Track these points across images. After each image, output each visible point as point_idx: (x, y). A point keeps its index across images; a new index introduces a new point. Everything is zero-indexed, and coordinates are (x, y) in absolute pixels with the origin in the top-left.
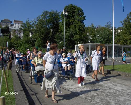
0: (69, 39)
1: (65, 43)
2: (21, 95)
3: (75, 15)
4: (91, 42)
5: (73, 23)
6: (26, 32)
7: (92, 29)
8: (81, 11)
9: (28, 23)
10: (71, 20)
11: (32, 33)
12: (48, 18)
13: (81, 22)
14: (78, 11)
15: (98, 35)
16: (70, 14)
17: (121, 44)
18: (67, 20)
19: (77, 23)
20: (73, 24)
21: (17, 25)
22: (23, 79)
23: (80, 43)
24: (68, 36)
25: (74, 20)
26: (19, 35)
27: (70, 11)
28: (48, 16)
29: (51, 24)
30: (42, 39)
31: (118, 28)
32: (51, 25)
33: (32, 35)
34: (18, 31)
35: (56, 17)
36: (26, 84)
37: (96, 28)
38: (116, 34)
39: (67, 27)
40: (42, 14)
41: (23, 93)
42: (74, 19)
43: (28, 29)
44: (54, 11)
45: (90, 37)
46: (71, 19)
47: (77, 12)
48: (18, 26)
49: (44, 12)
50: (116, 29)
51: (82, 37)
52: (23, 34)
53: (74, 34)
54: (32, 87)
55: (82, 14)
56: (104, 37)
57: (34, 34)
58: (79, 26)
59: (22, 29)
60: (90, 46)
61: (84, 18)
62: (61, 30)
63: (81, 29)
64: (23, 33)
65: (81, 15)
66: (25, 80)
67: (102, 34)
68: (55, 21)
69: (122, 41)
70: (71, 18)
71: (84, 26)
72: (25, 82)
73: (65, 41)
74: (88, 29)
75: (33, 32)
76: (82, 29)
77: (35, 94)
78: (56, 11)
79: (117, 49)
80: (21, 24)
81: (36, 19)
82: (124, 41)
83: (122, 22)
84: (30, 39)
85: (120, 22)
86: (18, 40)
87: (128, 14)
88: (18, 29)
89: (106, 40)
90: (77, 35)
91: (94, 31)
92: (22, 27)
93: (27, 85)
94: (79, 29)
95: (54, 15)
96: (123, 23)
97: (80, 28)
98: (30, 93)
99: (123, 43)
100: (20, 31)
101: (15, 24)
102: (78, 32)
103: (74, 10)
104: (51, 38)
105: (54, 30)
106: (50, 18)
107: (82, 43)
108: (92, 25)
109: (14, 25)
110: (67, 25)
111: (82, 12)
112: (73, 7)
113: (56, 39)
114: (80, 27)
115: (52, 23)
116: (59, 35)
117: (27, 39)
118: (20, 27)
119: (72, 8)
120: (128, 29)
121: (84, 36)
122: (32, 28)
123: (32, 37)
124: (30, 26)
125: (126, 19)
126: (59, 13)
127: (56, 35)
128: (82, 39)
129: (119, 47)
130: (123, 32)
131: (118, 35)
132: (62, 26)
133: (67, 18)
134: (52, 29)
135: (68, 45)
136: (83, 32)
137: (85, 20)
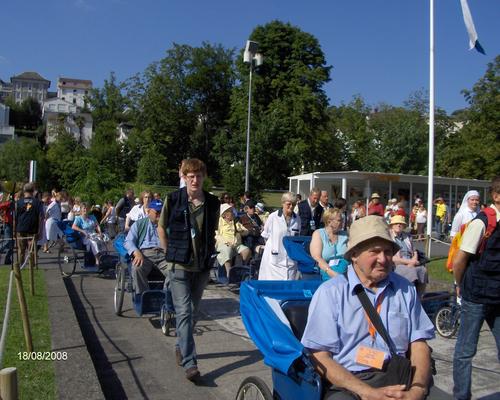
0: (265, 154)
1: (250, 170)
2: (77, 362)
3: (293, 61)
4: (353, 165)
5: (282, 92)
6: (105, 123)
7: (354, 117)
8: (314, 48)
9: (111, 89)
10: (274, 83)
11: (127, 127)
12: (186, 72)
13: (315, 90)
14: (304, 47)
15: (378, 139)
16: (273, 58)
17: (461, 176)
18: (262, 81)
19: (297, 92)
20: (281, 96)
21: (69, 96)
22: (86, 305)
23: (308, 170)
24: (262, 142)
25: (285, 82)
26: (76, 135)
27: (272, 48)
28: (188, 62)
29: (200, 95)
30: (162, 151)
31: (455, 114)
32: (198, 100)
33: (126, 133)
34: (74, 119)
35: (217, 67)
36: (97, 321)
37: (373, 112)
38: (448, 136)
39: (261, 107)
40: (167, 55)
41: (85, 355)
42: (288, 78)
43: (114, 111)
44: (212, 46)
45: (349, 146)
46: (276, 78)
47: (298, 50)
48: (75, 101)
49: (172, 47)
50: (448, 118)
51: (317, 146)
52: (93, 130)
53: (286, 132)
54: (119, 336)
55: (318, 59)
56: (398, 148)
57: (134, 131)
58: (306, 103)
59: (90, 113)
60: (344, 181)
61: (326, 74)
62: (238, 117)
63: (314, 116)
64: (94, 128)
65: (315, 60)
66: (93, 308)
67: (390, 137)
68: (216, 85)
69: (467, 164)
70: (277, 73)
71: (326, 103)
72: (94, 314)
73: (250, 160)
74: (341, 118)
75: (129, 123)
76: (318, 116)
77: (129, 360)
78: (220, 45)
80: (86, 92)
81: (141, 76)
82: (476, 163)
83: (468, 94)
84: (119, 149)
85: (462, 92)
86: (74, 153)
87: (492, 62)
88: (74, 110)
89: (405, 158)
90: (296, 137)
91: (363, 122)
92: (89, 105)
93: (99, 325)
94: (306, 116)
95: (210, 60)
96: (472, 95)
97: (308, 111)
98: (111, 355)
99: (471, 170)
100: (83, 119)
101: (64, 92)
102: (300, 127)
103: (286, 44)
104: (199, 146)
105: (210, 118)
106: (195, 70)
107: (318, 169)
108: (354, 102)
109: (60, 94)
110: (260, 99)
111: (320, 50)
112: (283, 30)
113: (215, 151)
114: (310, 106)
115: (205, 91)
116: (229, 136)
117: (105, 149)
118: (80, 103)
119: (281, 37)
120: (491, 119)
121: (324, 141)
122: (127, 109)
123: (127, 144)
124: (117, 103)
125: (482, 81)
126: (232, 53)
127: (219, 139)
128: (316, 153)
129: (454, 187)
130: (474, 129)
131: (455, 141)
132: (240, 101)
133: (260, 73)
134: (204, 113)
135: (263, 177)
136: (321, 127)
137: (330, 80)
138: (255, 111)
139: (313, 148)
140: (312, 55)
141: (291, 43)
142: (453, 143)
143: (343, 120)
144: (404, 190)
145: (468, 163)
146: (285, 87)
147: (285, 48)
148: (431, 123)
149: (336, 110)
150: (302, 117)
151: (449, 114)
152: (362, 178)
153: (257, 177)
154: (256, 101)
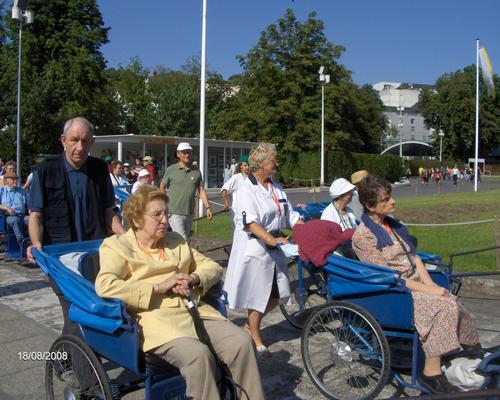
1: (21, 134)
3: (68, 20)
4: (131, 128)
5: (58, 53)
7: (132, 80)
8: (91, 8)
10: (49, 43)
13: (93, 52)
14: (81, 7)
15: (156, 102)
16: (47, 16)
17: (236, 139)
18: (35, 40)
19: (74, 53)
20: (56, 56)
24: (36, 106)
25: (61, 42)
27: (46, 5)
31: (231, 78)
37: (151, 75)
38: (224, 99)
39: (35, 68)
42: (64, 38)
45: (128, 110)
46: (50, 37)
47: (74, 10)
50: (225, 82)
51: (95, 109)
53: (62, 95)
55: (96, 19)
56: (174, 111)
58: (83, 65)
60: (120, 144)
61: (103, 36)
62: (9, 78)
63: (91, 79)
65: (92, 21)
70: (52, 32)
71: (103, 66)
73: (23, 125)
76: (96, 80)
79: (222, 157)
82: (249, 126)
83: (243, 59)
85: (237, 58)
90: (72, 100)
91: (142, 85)
94: (83, 79)
96: (246, 60)
97: (85, 73)
99: (245, 133)
102: (77, 90)
103: (63, 2)
108: (132, 64)
110: (34, 60)
111: (97, 10)
114: (87, 68)
120: (263, 84)
121: (101, 104)
125: (256, 48)
128: (93, 116)
129: (228, 149)
131: (231, 104)
132: (11, 61)
133: (32, 32)
135: (36, 142)
137: (108, 41)
138: (28, 72)
140: (92, 17)
141: (67, 2)
142: (229, 106)
143: (120, 83)
145: (242, 126)
146: (60, 47)
147: (61, 6)
149: (115, 72)
150: (79, 79)
151: (226, 79)
152: (138, 141)
153: (31, 142)
154: (29, 60)
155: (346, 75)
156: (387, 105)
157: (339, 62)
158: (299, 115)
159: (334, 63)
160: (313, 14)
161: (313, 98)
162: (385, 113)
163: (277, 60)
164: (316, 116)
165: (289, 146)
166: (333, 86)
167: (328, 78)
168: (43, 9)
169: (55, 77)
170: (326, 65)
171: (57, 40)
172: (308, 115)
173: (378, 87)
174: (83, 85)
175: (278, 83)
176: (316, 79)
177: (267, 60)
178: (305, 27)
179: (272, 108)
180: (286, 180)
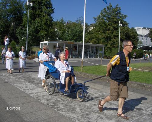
1: (28, 40)
3: (42, 6)
4: (60, 39)
5: (39, 16)
7: (61, 24)
8: (49, 2)
10: (37, 13)
12: (8, 8)
13: (49, 16)
14: (46, 2)
15: (68, 31)
16: (37, 5)
17: (92, 43)
18: (33, 12)
19: (44, 16)
20: (38, 17)
23: (46, 40)
24: (32, 31)
28: (9, 4)
31: (91, 25)
32: (12, 17)
35: (18, 7)
37: (66, 23)
38: (88, 31)
39: (32, 20)
42: (41, 12)
45: (59, 33)
46: (37, 11)
47: (44, 3)
51: (49, 33)
53: (40, 28)
55: (51, 6)
56: (74, 34)
58: (46, 19)
60: (57, 44)
61: (53, 11)
62: (25, 23)
63: (48, 24)
67: (72, 30)
68: (18, 12)
69: (94, 40)
71: (52, 20)
73: (28, 37)
74: (56, 25)
76: (50, 24)
79: (88, 48)
82: (97, 39)
89: (76, 37)
90: (43, 30)
91: (63, 26)
95: (16, 4)
96: (96, 19)
97: (47, 22)
102: (44, 27)
103: (41, 1)
104: (12, 32)
106: (11, 7)
107: (49, 40)
108: (61, 20)
110: (33, 18)
111: (51, 3)
113: (17, 34)
115: (14, 14)
116: (21, 29)
120: (101, 26)
121: (51, 31)
125: (99, 15)
126: (23, 3)
127: (18, 30)
128: (49, 35)
129: (90, 46)
130: (96, 29)
131: (91, 33)
133: (32, 9)
134: (14, 22)
135: (32, 42)
136: (50, 27)
137: (54, 13)
138: (30, 21)
139: (48, 33)
140: (49, 5)
141: (42, 1)
143: (57, 25)
144: (75, 47)
146: (40, 14)
148: (84, 27)
149: (55, 22)
150: (45, 24)
151: (89, 25)
152: (62, 43)
153: (31, 42)
154: (31, 18)
155: (127, 24)
156: (138, 34)
157: (125, 20)
158: (112, 36)
159: (123, 21)
160: (118, 5)
161: (117, 31)
162: (138, 37)
163: (106, 19)
164: (118, 37)
165: (109, 46)
166: (123, 27)
167: (121, 25)
168: (35, 3)
169: (38, 23)
170: (121, 21)
171: (39, 12)
172: (115, 36)
173: (136, 28)
174: (46, 25)
175: (105, 26)
176: (118, 25)
177: (103, 19)
178: (115, 9)
179: (104, 34)
180: (107, 56)
